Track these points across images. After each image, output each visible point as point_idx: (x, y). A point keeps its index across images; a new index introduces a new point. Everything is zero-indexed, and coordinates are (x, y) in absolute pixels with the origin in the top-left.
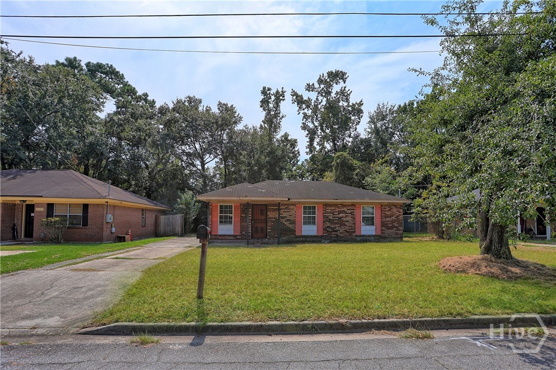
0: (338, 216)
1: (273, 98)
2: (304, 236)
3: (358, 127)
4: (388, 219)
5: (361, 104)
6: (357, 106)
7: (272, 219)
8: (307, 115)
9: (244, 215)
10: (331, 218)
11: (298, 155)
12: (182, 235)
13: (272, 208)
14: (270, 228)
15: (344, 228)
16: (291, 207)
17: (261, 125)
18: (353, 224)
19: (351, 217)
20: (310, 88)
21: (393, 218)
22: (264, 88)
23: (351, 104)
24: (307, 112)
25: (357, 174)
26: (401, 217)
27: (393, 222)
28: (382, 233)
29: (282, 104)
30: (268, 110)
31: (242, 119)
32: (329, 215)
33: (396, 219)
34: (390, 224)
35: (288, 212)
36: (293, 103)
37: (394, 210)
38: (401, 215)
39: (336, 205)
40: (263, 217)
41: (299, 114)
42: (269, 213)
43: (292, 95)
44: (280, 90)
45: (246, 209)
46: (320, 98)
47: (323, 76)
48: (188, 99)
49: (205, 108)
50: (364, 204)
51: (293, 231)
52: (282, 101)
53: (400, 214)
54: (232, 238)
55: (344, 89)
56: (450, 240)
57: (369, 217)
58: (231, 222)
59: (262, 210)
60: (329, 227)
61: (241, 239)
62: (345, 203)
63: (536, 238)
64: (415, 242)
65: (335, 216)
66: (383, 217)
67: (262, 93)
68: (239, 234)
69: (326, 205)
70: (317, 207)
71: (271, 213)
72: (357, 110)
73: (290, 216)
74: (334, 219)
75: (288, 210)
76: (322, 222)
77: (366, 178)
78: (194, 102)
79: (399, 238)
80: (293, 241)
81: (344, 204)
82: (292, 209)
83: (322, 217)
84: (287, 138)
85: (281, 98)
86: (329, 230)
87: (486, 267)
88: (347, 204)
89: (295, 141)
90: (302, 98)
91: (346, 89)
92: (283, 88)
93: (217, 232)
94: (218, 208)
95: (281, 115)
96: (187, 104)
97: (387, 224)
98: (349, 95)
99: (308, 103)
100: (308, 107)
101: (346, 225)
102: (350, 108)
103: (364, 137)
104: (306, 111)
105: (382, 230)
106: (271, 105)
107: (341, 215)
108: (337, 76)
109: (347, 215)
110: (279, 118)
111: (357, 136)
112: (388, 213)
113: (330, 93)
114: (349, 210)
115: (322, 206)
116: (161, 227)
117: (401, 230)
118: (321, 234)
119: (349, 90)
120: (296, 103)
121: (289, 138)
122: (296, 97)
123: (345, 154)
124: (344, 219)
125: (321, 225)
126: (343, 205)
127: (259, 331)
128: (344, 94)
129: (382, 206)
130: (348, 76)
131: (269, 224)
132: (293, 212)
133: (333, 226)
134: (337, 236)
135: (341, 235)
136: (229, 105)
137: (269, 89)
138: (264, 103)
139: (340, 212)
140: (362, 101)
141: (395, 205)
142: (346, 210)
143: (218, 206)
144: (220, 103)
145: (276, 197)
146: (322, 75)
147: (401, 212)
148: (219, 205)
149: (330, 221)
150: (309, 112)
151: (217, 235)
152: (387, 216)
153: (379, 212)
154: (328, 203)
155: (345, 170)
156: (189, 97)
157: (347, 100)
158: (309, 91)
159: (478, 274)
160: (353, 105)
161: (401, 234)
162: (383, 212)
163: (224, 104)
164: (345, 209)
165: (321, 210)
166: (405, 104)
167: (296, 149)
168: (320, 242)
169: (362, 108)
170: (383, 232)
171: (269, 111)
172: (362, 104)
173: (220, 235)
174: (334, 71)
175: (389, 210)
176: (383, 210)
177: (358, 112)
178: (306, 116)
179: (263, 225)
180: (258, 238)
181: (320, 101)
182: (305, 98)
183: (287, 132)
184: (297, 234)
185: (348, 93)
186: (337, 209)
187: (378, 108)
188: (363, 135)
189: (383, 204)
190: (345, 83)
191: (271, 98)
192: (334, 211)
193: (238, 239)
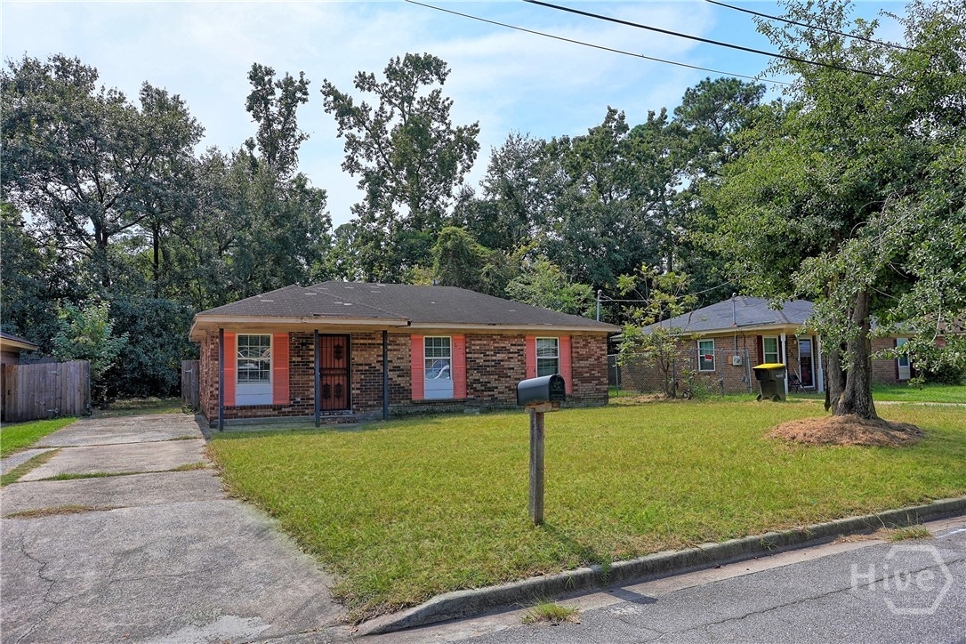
0: (494, 358)
1: (279, 93)
2: (429, 402)
3: (466, 175)
4: (583, 363)
5: (474, 130)
6: (465, 134)
7: (360, 368)
8: (355, 140)
9: (300, 359)
10: (481, 362)
11: (326, 226)
12: (85, 414)
13: (362, 341)
14: (358, 386)
15: (506, 382)
16: (402, 340)
17: (241, 150)
18: (522, 374)
19: (519, 361)
20: (364, 82)
21: (592, 361)
22: (256, 68)
23: (453, 128)
24: (357, 134)
25: (488, 274)
26: (604, 360)
27: (592, 367)
28: (574, 390)
29: (300, 109)
30: (267, 119)
31: (204, 133)
32: (476, 356)
33: (596, 362)
34: (587, 372)
35: (395, 350)
36: (326, 111)
37: (593, 345)
38: (604, 355)
39: (489, 336)
40: (340, 364)
41: (339, 136)
42: (354, 354)
43: (324, 93)
44: (297, 78)
45: (303, 344)
46: (387, 108)
47: (398, 62)
48: (58, 63)
49: (106, 92)
50: (541, 333)
51: (404, 392)
52: (300, 103)
53: (603, 353)
54: (270, 412)
55: (438, 95)
56: (693, 400)
57: (549, 360)
58: (264, 376)
59: (338, 346)
60: (477, 381)
61: (293, 413)
62: (507, 333)
63: (802, 391)
64: (625, 405)
65: (488, 358)
66: (574, 359)
67: (251, 77)
68: (286, 402)
69: (470, 336)
70: (454, 340)
71: (359, 353)
72: (467, 142)
73: (398, 358)
74: (487, 363)
75: (396, 347)
76: (463, 371)
77: (511, 283)
78: (75, 77)
79: (603, 401)
80: (407, 413)
81: (504, 333)
82: (404, 344)
83: (462, 359)
84: (303, 186)
85: (299, 95)
86: (478, 386)
87: (864, 433)
88: (509, 334)
89: (322, 194)
90: (350, 103)
91: (441, 95)
92: (302, 74)
93: (234, 400)
94: (234, 341)
95: (297, 134)
96: (53, 75)
97: (581, 374)
98: (447, 108)
99: (359, 115)
100: (360, 123)
101: (510, 377)
102: (452, 137)
103: (482, 198)
104: (355, 131)
105: (574, 385)
106: (274, 110)
107: (499, 356)
108: (429, 67)
109: (511, 355)
110: (292, 140)
111: (466, 196)
112: (583, 352)
113: (410, 99)
114: (515, 345)
115: (463, 337)
116: (20, 396)
117: (606, 384)
118: (462, 396)
119: (448, 99)
120: (334, 112)
121: (308, 186)
122: (335, 99)
123: (461, 231)
124: (506, 364)
125: (462, 379)
126: (503, 337)
127: (694, 564)
128: (437, 106)
129: (571, 337)
130: (450, 71)
131: (356, 377)
132: (404, 351)
133: (485, 379)
134: (494, 399)
135: (501, 397)
136: (170, 96)
137: (270, 72)
138: (257, 102)
139: (498, 351)
140: (477, 125)
141: (593, 336)
142: (508, 346)
143: (234, 337)
144: (147, 89)
145: (382, 319)
146: (395, 60)
147: (603, 350)
148: (237, 335)
149: (479, 368)
150: (361, 135)
151: (234, 408)
152: (581, 358)
153: (567, 349)
154: (475, 332)
155: (462, 264)
156: (63, 61)
157: (443, 119)
158: (363, 89)
159: (859, 444)
160: (460, 131)
161: (605, 392)
162: (574, 350)
163: (158, 92)
164: (507, 344)
165: (461, 345)
166: (554, 139)
167: (324, 212)
168: (461, 412)
169: (477, 138)
170: (575, 388)
171: (269, 122)
172: (478, 131)
173: (243, 408)
174: (422, 56)
175: (585, 346)
176: (574, 345)
177: (469, 146)
178: (352, 143)
179: (341, 380)
180: (332, 410)
181: (388, 114)
182: (356, 104)
183: (303, 173)
184: (414, 398)
185: (446, 103)
186: (492, 345)
187: (510, 142)
188: (479, 195)
189: (573, 334)
190: (442, 83)
191: (273, 93)
192: (487, 348)
193: (284, 414)
